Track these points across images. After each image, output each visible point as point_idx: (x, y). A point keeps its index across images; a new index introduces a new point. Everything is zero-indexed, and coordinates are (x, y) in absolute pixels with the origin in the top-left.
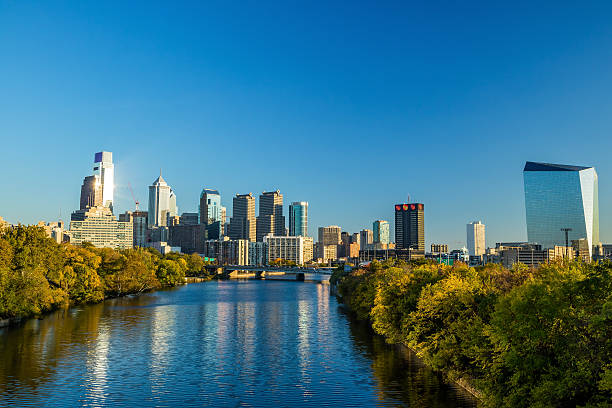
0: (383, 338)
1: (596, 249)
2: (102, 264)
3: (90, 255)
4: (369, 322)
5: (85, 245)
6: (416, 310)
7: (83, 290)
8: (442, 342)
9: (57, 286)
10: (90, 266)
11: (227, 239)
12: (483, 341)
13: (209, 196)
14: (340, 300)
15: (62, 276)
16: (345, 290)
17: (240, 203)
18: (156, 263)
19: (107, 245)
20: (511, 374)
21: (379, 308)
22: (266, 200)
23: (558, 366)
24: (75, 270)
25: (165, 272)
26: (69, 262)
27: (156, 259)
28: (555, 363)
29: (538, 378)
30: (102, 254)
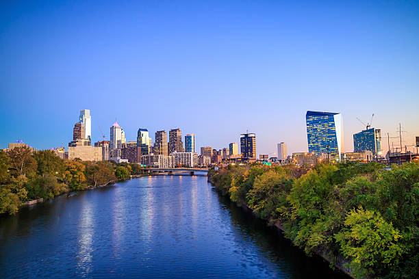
0: (235, 203)
1: (343, 155)
2: (86, 169)
3: (79, 164)
4: (228, 195)
5: (77, 159)
6: (252, 189)
7: (76, 184)
8: (266, 205)
9: (62, 182)
10: (79, 170)
11: (152, 154)
12: (287, 204)
13: (142, 132)
14: (213, 185)
15: (64, 176)
16: (215, 180)
17: (159, 135)
18: (115, 168)
19: (88, 159)
20: (301, 219)
21: (233, 189)
22: (173, 133)
23: (324, 214)
24: (71, 173)
25: (120, 172)
26: (68, 169)
27: (115, 166)
28: (323, 213)
29: (315, 221)
30: (86, 163)
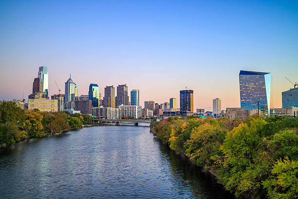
0: (174, 151)
1: (271, 110)
2: (44, 119)
3: (38, 115)
4: (168, 145)
5: (36, 110)
6: (189, 139)
7: (35, 131)
8: (201, 153)
9: (23, 130)
10: (37, 119)
11: (102, 107)
12: (220, 154)
13: (93, 87)
14: (155, 135)
15: (25, 125)
16: (157, 131)
17: (108, 90)
18: (69, 119)
19: (46, 110)
20: (232, 167)
21: (173, 139)
22: (121, 88)
23: (254, 163)
24: (31, 122)
25: (73, 122)
26: (28, 118)
27: (69, 117)
28: (252, 162)
29: (245, 169)
30: (44, 114)
